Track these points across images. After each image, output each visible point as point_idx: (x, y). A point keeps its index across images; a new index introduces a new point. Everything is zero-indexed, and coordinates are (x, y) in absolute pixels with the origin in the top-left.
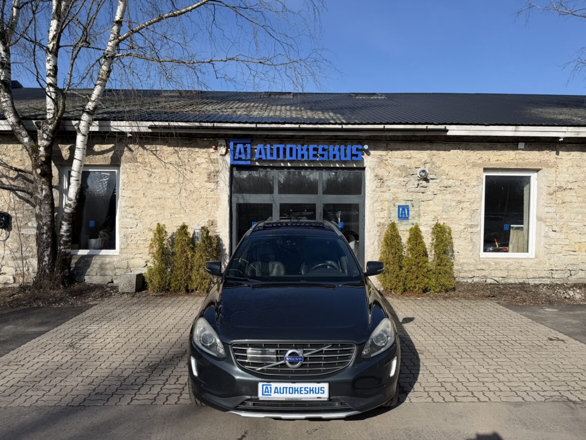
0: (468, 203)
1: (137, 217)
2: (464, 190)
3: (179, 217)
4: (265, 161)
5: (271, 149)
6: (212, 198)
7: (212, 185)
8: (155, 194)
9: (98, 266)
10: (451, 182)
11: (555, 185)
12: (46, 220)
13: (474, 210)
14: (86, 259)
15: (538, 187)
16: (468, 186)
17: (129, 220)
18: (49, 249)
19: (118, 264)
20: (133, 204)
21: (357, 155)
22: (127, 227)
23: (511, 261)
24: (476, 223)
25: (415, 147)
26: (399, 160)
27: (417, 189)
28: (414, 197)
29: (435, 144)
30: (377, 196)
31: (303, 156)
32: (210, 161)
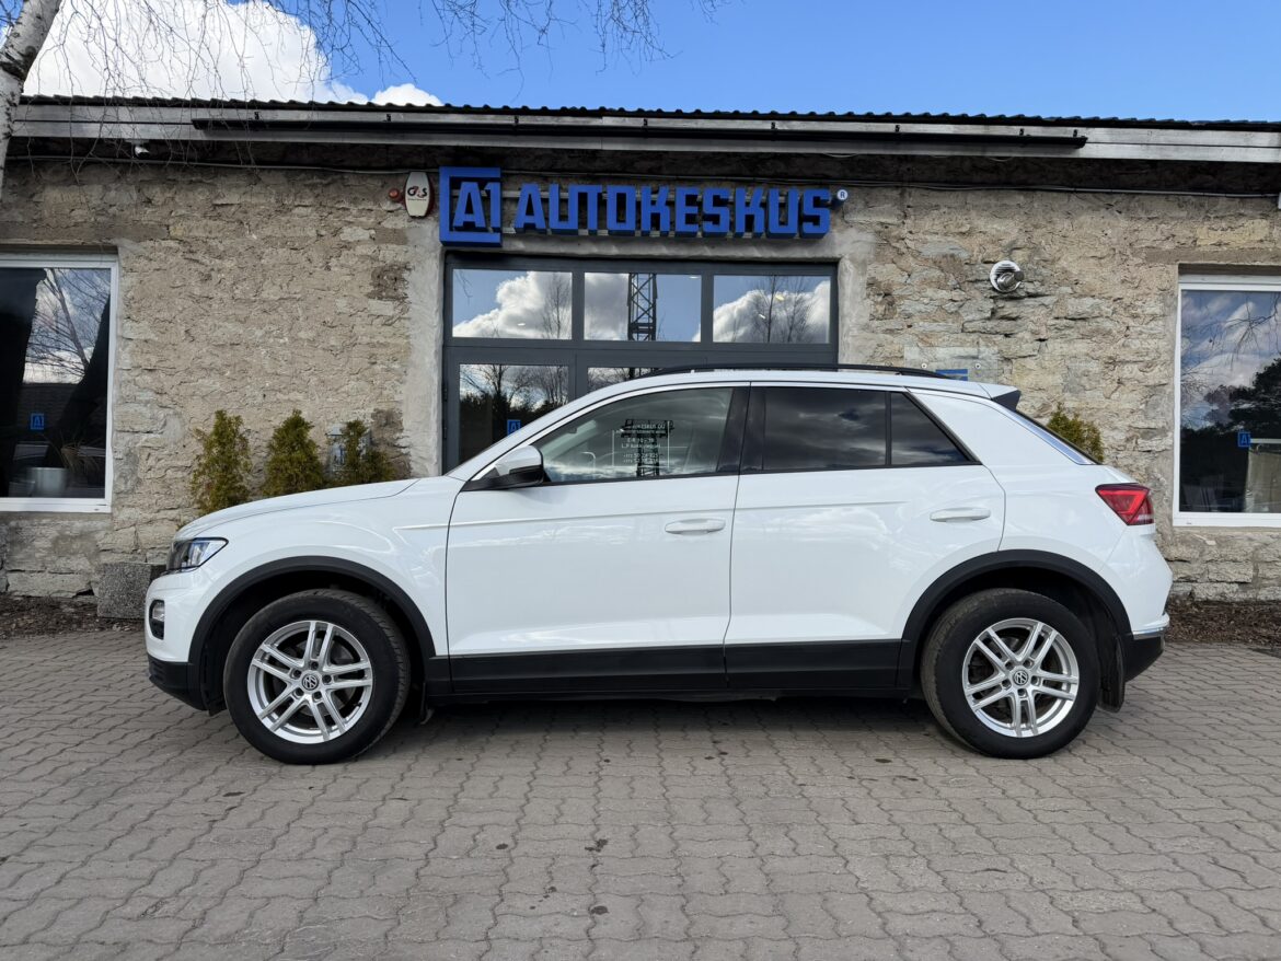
0: (1136, 367)
1: (165, 400)
2: (1124, 328)
3: (289, 400)
4: (542, 235)
5: (563, 201)
6: (385, 345)
7: (387, 308)
8: (219, 333)
9: (49, 545)
10: (1086, 305)
13: (1155, 386)
14: (13, 524)
16: (1135, 317)
17: (144, 409)
19: (109, 539)
20: (154, 360)
21: (815, 220)
22: (137, 428)
23: (1264, 537)
24: (1160, 425)
25: (984, 201)
26: (936, 238)
27: (990, 325)
28: (982, 349)
29: (1039, 194)
30: (874, 343)
31: (655, 219)
32: (382, 236)
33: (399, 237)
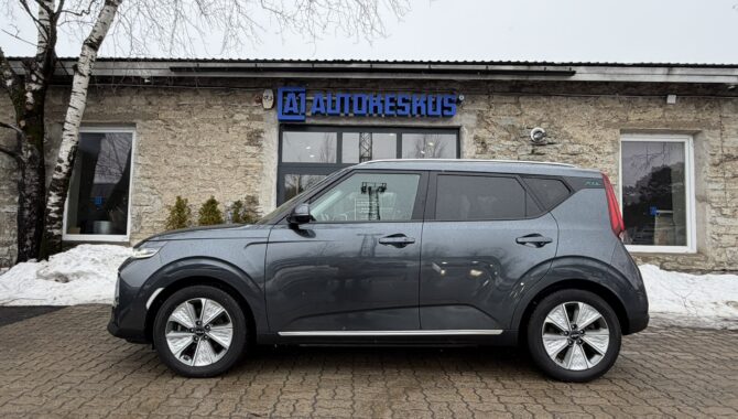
1: (154, 191)
2: (594, 159)
3: (210, 191)
6: (252, 166)
7: (252, 149)
8: (179, 161)
10: (576, 148)
11: (720, 152)
12: (32, 191)
15: (695, 156)
16: (599, 153)
17: (145, 195)
18: (34, 230)
20: (150, 173)
21: (449, 109)
22: (142, 204)
23: (666, 258)
25: (528, 100)
26: (505, 117)
27: (531, 157)
29: (553, 97)
31: (375, 109)
32: (252, 118)
33: (260, 118)
